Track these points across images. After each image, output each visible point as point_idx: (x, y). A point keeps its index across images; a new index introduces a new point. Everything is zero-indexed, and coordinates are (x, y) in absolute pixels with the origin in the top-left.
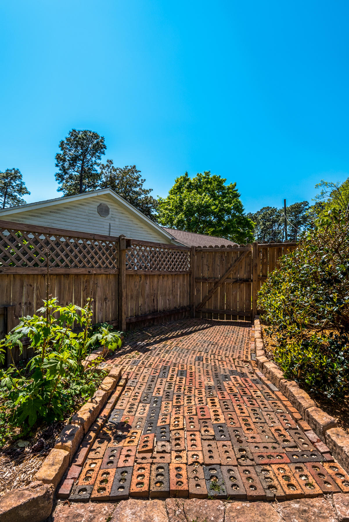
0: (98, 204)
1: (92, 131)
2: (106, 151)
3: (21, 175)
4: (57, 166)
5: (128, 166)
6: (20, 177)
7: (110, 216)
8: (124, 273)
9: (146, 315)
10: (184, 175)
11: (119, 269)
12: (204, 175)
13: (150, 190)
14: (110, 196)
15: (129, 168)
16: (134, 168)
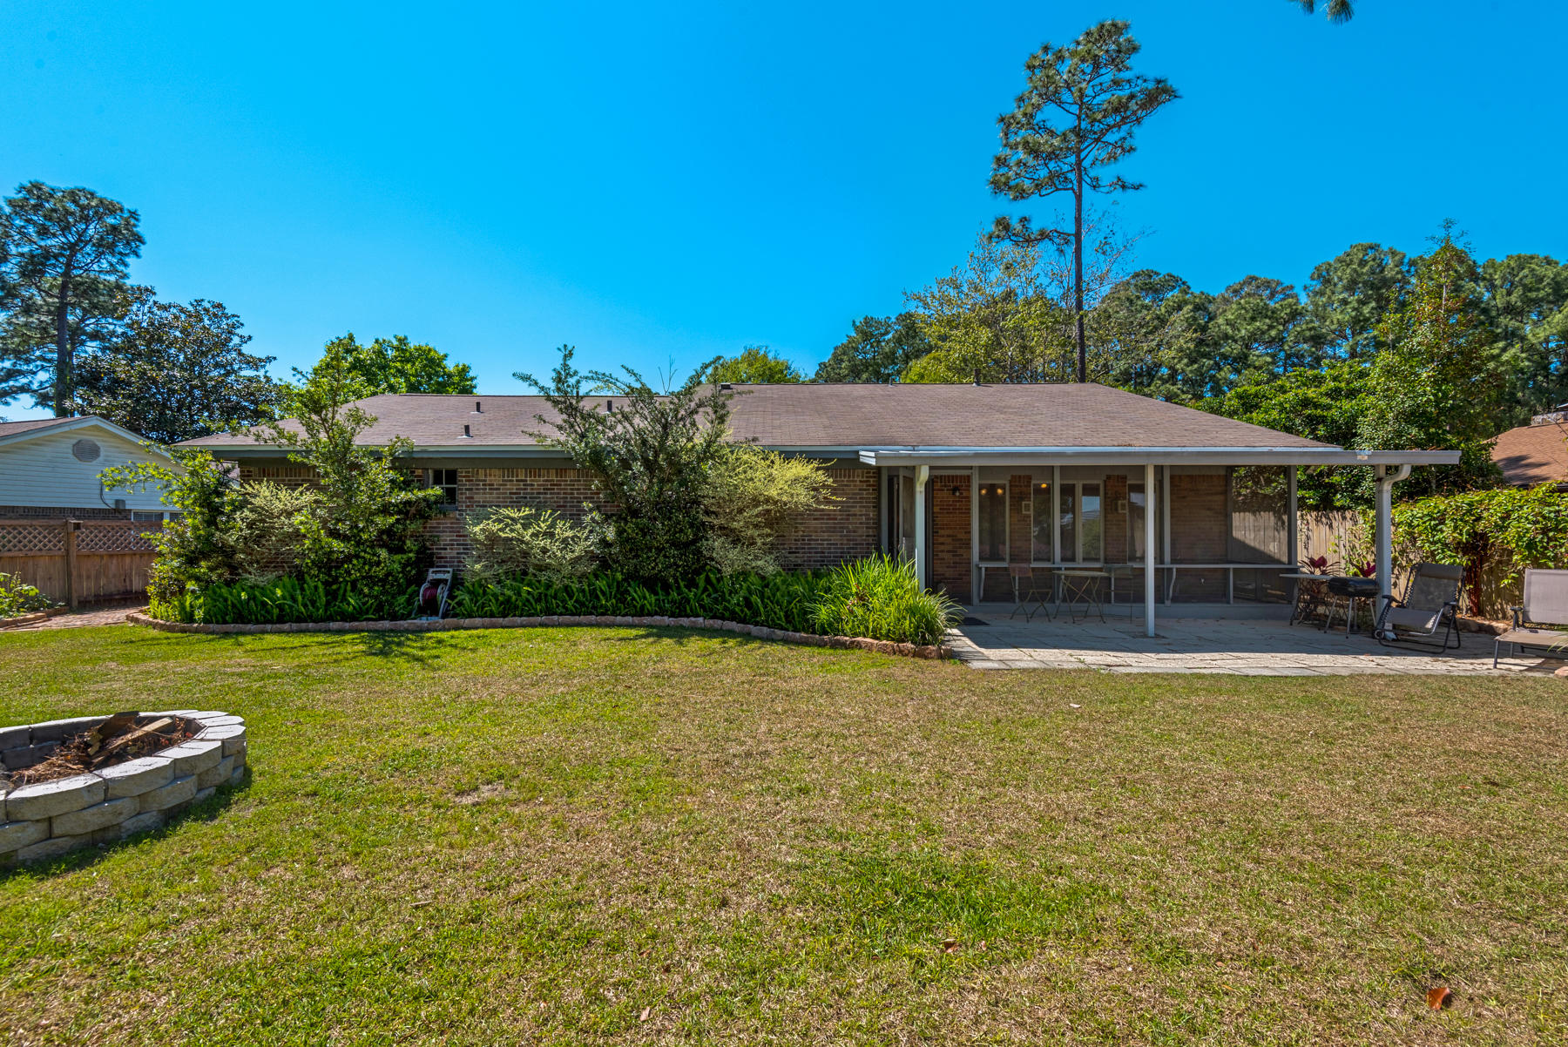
0: (75, 441)
1: (100, 194)
2: (143, 250)
5: (202, 300)
7: (101, 458)
8: (74, 551)
9: (111, 595)
10: (343, 338)
11: (67, 551)
13: (268, 358)
14: (96, 428)
15: (207, 305)
16: (220, 306)
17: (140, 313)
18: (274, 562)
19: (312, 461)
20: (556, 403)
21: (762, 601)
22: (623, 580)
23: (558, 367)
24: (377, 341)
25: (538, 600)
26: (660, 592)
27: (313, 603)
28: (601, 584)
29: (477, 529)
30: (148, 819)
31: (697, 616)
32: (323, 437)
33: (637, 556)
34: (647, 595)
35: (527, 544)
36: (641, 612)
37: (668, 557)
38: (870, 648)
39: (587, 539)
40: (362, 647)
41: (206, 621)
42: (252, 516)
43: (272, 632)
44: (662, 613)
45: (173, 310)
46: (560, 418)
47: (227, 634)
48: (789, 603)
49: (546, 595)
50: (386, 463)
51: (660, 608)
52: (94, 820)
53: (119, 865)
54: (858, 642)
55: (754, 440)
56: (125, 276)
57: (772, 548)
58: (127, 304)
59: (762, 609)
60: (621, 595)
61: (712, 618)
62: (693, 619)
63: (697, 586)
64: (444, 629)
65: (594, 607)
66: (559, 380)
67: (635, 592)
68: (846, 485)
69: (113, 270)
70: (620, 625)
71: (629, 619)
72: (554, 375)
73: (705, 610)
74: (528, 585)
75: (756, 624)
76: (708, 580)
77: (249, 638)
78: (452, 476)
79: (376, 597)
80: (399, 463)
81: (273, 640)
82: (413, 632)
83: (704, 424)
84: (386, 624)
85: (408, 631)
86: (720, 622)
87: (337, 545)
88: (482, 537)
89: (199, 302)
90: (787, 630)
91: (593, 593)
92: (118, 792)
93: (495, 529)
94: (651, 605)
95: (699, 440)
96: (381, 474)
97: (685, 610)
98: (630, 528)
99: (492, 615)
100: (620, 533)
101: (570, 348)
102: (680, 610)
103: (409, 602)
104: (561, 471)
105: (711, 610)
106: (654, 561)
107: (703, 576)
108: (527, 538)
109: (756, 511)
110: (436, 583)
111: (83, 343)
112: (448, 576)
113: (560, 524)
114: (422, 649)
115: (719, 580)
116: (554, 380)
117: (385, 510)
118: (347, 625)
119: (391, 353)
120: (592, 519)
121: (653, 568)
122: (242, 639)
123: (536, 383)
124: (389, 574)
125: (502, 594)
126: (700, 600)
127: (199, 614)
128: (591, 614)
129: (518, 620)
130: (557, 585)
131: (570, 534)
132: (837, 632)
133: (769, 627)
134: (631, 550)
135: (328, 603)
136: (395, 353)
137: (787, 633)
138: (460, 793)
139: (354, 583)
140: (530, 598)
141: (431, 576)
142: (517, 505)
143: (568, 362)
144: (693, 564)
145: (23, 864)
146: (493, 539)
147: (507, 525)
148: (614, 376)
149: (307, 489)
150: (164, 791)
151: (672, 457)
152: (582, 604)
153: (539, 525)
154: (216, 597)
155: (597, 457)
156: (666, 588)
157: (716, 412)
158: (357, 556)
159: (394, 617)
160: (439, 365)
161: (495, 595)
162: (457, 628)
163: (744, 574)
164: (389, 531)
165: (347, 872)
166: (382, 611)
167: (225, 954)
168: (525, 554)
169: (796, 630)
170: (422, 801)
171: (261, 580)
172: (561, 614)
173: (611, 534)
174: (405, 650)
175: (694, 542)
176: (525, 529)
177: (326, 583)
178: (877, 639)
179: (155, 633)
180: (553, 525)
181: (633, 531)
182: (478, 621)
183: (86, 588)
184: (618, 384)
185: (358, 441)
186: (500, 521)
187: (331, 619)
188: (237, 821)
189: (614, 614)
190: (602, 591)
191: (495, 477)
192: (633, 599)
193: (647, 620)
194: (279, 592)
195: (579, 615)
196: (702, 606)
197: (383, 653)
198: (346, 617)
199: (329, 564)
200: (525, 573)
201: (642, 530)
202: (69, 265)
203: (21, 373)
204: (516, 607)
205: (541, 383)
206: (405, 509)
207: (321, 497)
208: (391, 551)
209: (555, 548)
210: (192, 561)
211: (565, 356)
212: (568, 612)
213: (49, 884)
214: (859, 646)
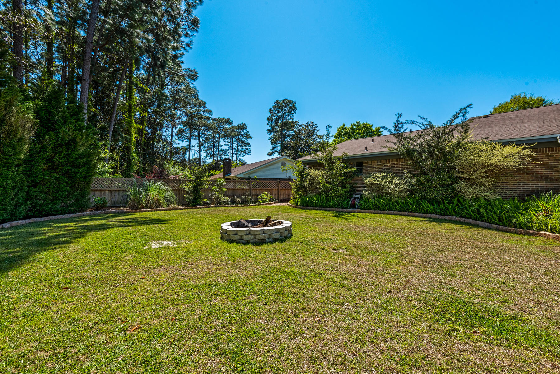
0: (281, 162)
1: (288, 99)
2: (297, 111)
3: (247, 127)
4: (268, 124)
6: (246, 128)
8: (279, 188)
10: (342, 125)
12: (356, 124)
14: (285, 158)
15: (309, 123)
16: (312, 123)
17: (296, 128)
18: (315, 191)
19: (323, 162)
20: (394, 135)
21: (486, 211)
22: (419, 199)
23: (395, 122)
24: (351, 125)
25: (386, 205)
26: (435, 205)
27: (323, 202)
28: (410, 201)
29: (367, 181)
30: (271, 240)
31: (453, 216)
32: (325, 154)
33: (425, 190)
34: (429, 206)
35: (383, 185)
36: (427, 212)
37: (439, 191)
38: (548, 237)
39: (405, 183)
40: (332, 215)
41: (300, 205)
42: (310, 178)
43: (314, 209)
44: (436, 213)
45: (303, 126)
46: (395, 140)
47: (304, 209)
48: (501, 212)
49: (389, 204)
50: (341, 161)
51: (435, 211)
52: (261, 237)
53: (264, 247)
54: (541, 234)
55: (487, 138)
56: (293, 119)
57: (494, 187)
58: (293, 126)
59: (485, 215)
60: (419, 205)
61: (459, 217)
62: (450, 217)
63: (453, 203)
64: (356, 212)
65: (407, 209)
66: (395, 126)
67: (425, 204)
68: (550, 156)
69: (291, 118)
70: (416, 216)
71: (422, 215)
72: (394, 125)
73: (457, 214)
74: (383, 200)
75: (482, 221)
76: (458, 200)
77: (308, 210)
78: (361, 164)
79: (338, 201)
80: (344, 161)
81: (313, 211)
82: (347, 212)
83: (457, 135)
84: (340, 210)
85: (346, 212)
86: (463, 219)
87: (328, 186)
88: (368, 183)
89: (308, 122)
90: (499, 225)
91: (407, 204)
92: (266, 232)
93: (372, 180)
94: (431, 210)
95: (454, 141)
96: (339, 164)
97: (447, 213)
98: (422, 179)
99: (371, 209)
100: (418, 181)
101: (400, 114)
102: (444, 213)
103: (347, 203)
104: (398, 160)
105: (460, 214)
106: (433, 192)
107: (456, 199)
108: (383, 183)
109: (483, 171)
110: (355, 198)
111: (286, 138)
112: (359, 196)
113: (395, 178)
114: (348, 217)
115: (464, 201)
116: (393, 126)
117: (341, 175)
118: (331, 209)
119: (355, 128)
120: (407, 176)
121: (432, 195)
122: (307, 210)
123: (387, 129)
124: (341, 194)
125: (374, 202)
126: (454, 209)
127: (299, 204)
128: (406, 211)
129: (380, 212)
130: (393, 200)
131: (399, 182)
132: (529, 228)
133: (489, 223)
134: (423, 188)
135: (326, 202)
136: (356, 127)
137: (498, 226)
138: (334, 250)
139: (333, 197)
140: (383, 204)
141: (354, 196)
142: (380, 172)
143: (399, 119)
144: (451, 193)
145: (251, 243)
146: (372, 184)
147: (376, 179)
148: (415, 121)
149: (322, 170)
150: (274, 234)
151: (442, 151)
152: (403, 208)
153: (387, 179)
154: (302, 199)
155: (409, 153)
156: (439, 203)
157: (463, 128)
158: (333, 189)
159: (343, 208)
160: (370, 129)
161: (372, 203)
162: (359, 212)
163: (477, 199)
164: (342, 182)
165: (300, 258)
166: (339, 206)
167: (272, 264)
168: (382, 189)
169: (504, 225)
170: (323, 249)
171: (312, 195)
172: (395, 211)
173: (414, 181)
174: (343, 216)
175: (451, 185)
176: (382, 180)
177: (326, 197)
178: (554, 233)
179: (291, 208)
180: (392, 179)
181: (423, 180)
182: (366, 211)
183: (282, 197)
184: (417, 123)
185: (334, 155)
186: (374, 178)
187: (326, 207)
188: (286, 244)
189: (415, 212)
190: (410, 203)
191: (375, 163)
192: (423, 207)
193: (429, 215)
194: (315, 199)
195: (401, 211)
196: (455, 212)
197: (337, 217)
198: (330, 207)
199: (327, 191)
200: (382, 196)
201: (427, 180)
202: (283, 119)
203: (275, 147)
204: (379, 207)
205: (388, 129)
206: (346, 174)
207: (325, 172)
208: (342, 188)
209: (393, 187)
210: (298, 190)
211: (398, 117)
212: (397, 210)
213: (253, 247)
214: (541, 235)
